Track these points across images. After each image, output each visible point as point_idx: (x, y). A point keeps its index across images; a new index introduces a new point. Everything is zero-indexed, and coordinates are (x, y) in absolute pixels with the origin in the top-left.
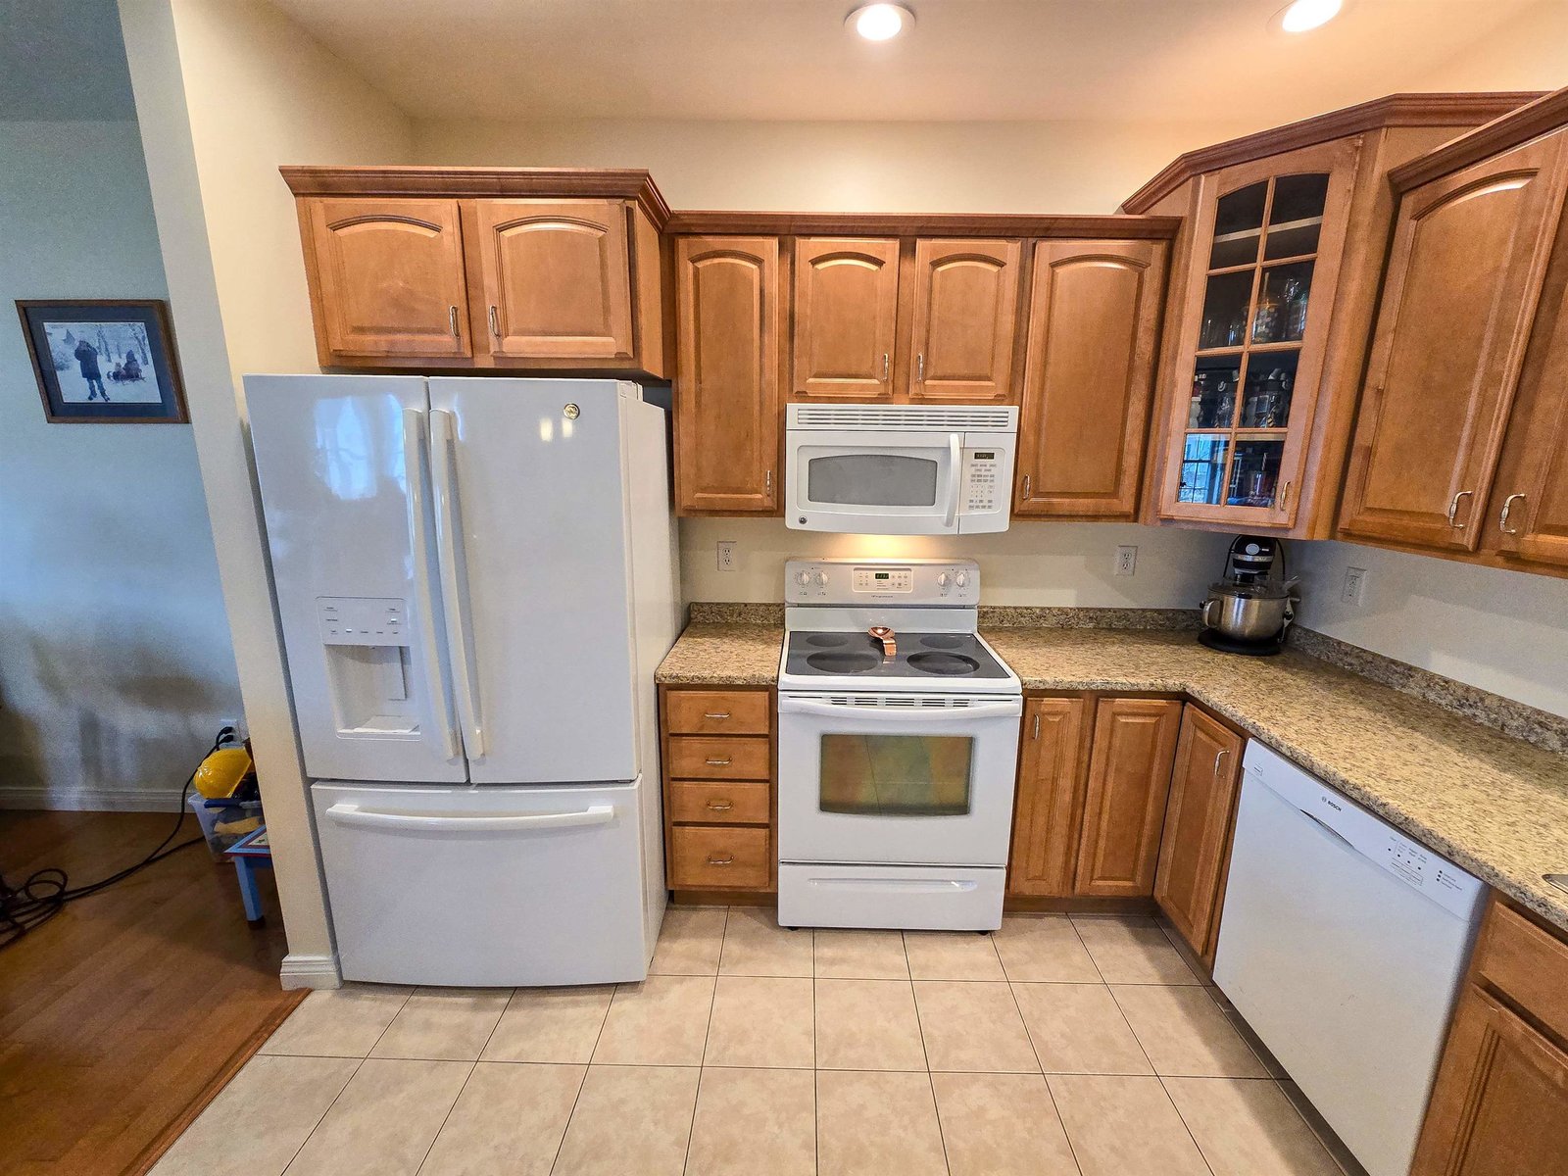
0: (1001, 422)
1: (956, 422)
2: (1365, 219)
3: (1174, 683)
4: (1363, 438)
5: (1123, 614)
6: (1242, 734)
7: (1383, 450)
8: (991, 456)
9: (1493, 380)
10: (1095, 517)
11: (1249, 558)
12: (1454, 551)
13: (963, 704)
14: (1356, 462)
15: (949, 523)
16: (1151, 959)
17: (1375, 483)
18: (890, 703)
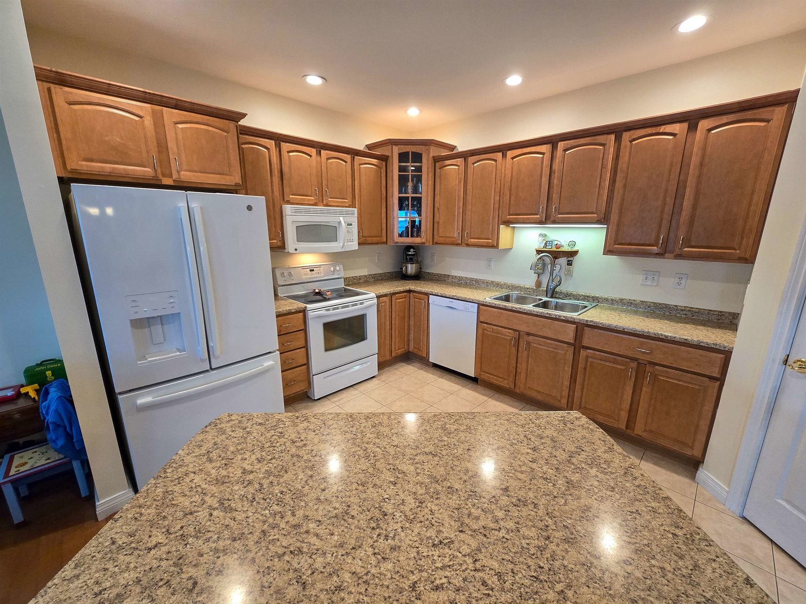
0: (353, 214)
1: (341, 213)
2: (430, 166)
3: (407, 288)
4: (436, 219)
5: (380, 275)
6: (427, 295)
7: (441, 222)
8: (351, 225)
9: (459, 208)
10: (377, 243)
11: (410, 253)
12: (458, 244)
13: (362, 304)
14: (436, 225)
15: (342, 248)
16: (413, 366)
17: (440, 231)
18: (343, 307)
